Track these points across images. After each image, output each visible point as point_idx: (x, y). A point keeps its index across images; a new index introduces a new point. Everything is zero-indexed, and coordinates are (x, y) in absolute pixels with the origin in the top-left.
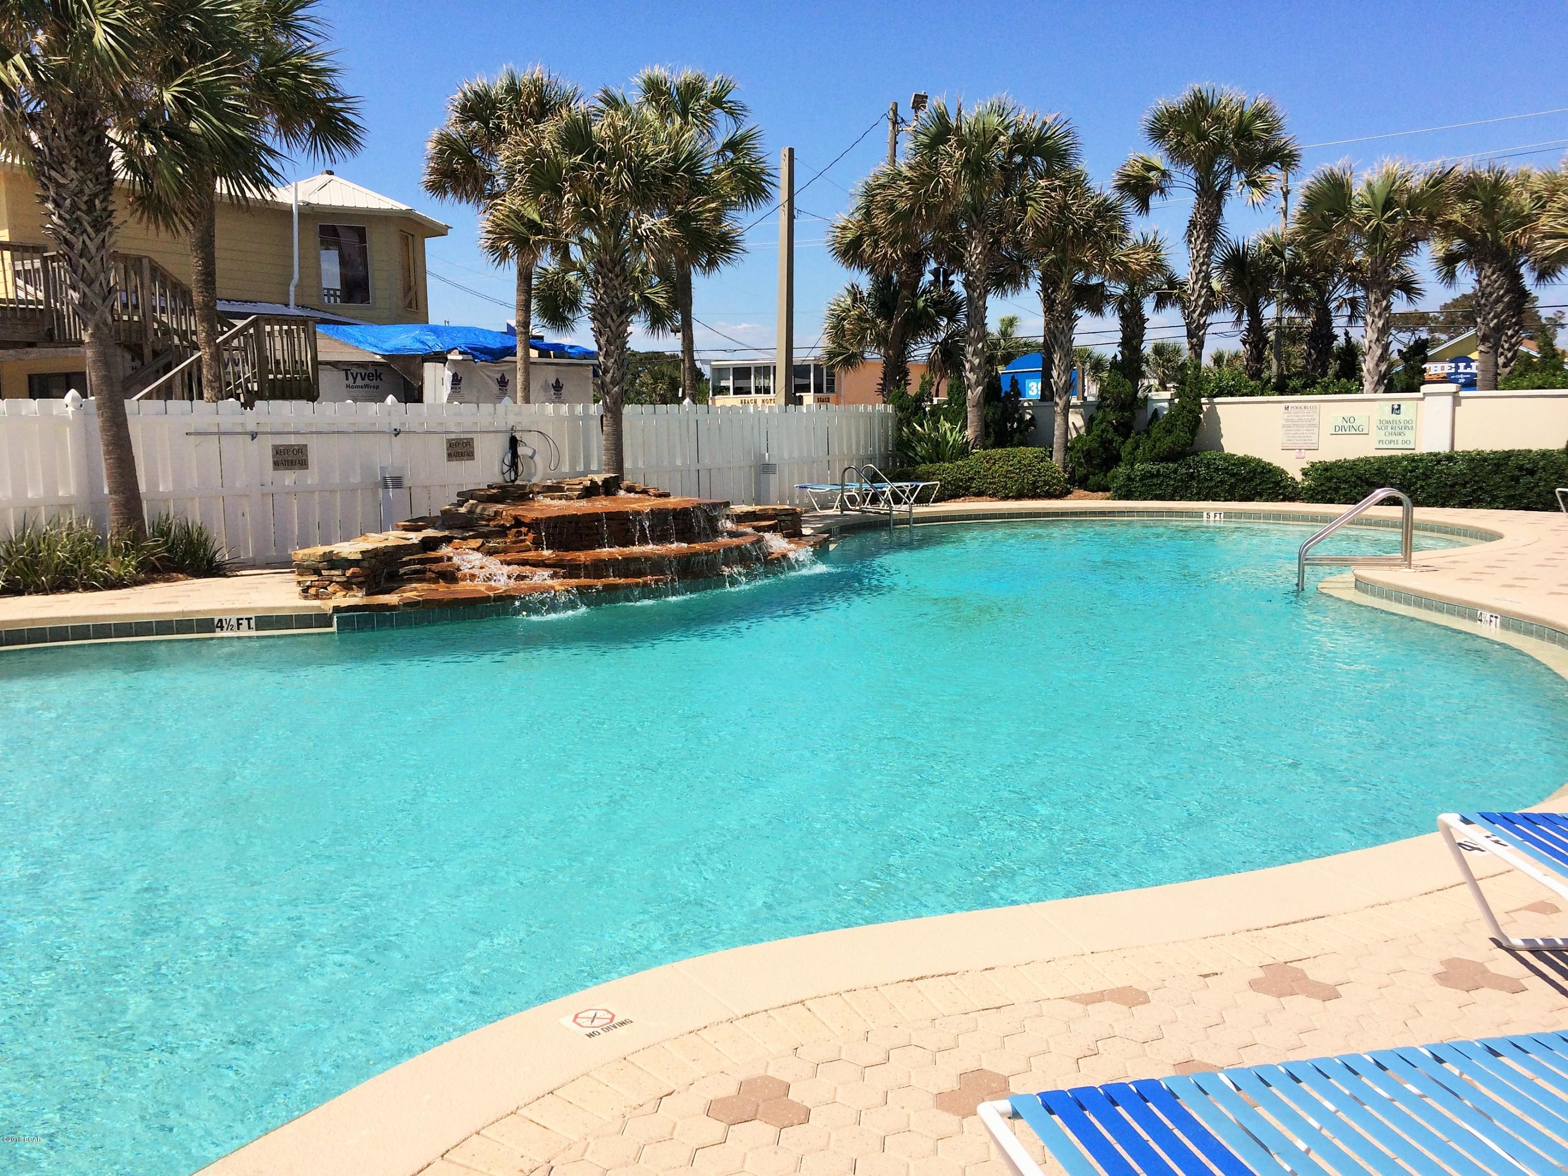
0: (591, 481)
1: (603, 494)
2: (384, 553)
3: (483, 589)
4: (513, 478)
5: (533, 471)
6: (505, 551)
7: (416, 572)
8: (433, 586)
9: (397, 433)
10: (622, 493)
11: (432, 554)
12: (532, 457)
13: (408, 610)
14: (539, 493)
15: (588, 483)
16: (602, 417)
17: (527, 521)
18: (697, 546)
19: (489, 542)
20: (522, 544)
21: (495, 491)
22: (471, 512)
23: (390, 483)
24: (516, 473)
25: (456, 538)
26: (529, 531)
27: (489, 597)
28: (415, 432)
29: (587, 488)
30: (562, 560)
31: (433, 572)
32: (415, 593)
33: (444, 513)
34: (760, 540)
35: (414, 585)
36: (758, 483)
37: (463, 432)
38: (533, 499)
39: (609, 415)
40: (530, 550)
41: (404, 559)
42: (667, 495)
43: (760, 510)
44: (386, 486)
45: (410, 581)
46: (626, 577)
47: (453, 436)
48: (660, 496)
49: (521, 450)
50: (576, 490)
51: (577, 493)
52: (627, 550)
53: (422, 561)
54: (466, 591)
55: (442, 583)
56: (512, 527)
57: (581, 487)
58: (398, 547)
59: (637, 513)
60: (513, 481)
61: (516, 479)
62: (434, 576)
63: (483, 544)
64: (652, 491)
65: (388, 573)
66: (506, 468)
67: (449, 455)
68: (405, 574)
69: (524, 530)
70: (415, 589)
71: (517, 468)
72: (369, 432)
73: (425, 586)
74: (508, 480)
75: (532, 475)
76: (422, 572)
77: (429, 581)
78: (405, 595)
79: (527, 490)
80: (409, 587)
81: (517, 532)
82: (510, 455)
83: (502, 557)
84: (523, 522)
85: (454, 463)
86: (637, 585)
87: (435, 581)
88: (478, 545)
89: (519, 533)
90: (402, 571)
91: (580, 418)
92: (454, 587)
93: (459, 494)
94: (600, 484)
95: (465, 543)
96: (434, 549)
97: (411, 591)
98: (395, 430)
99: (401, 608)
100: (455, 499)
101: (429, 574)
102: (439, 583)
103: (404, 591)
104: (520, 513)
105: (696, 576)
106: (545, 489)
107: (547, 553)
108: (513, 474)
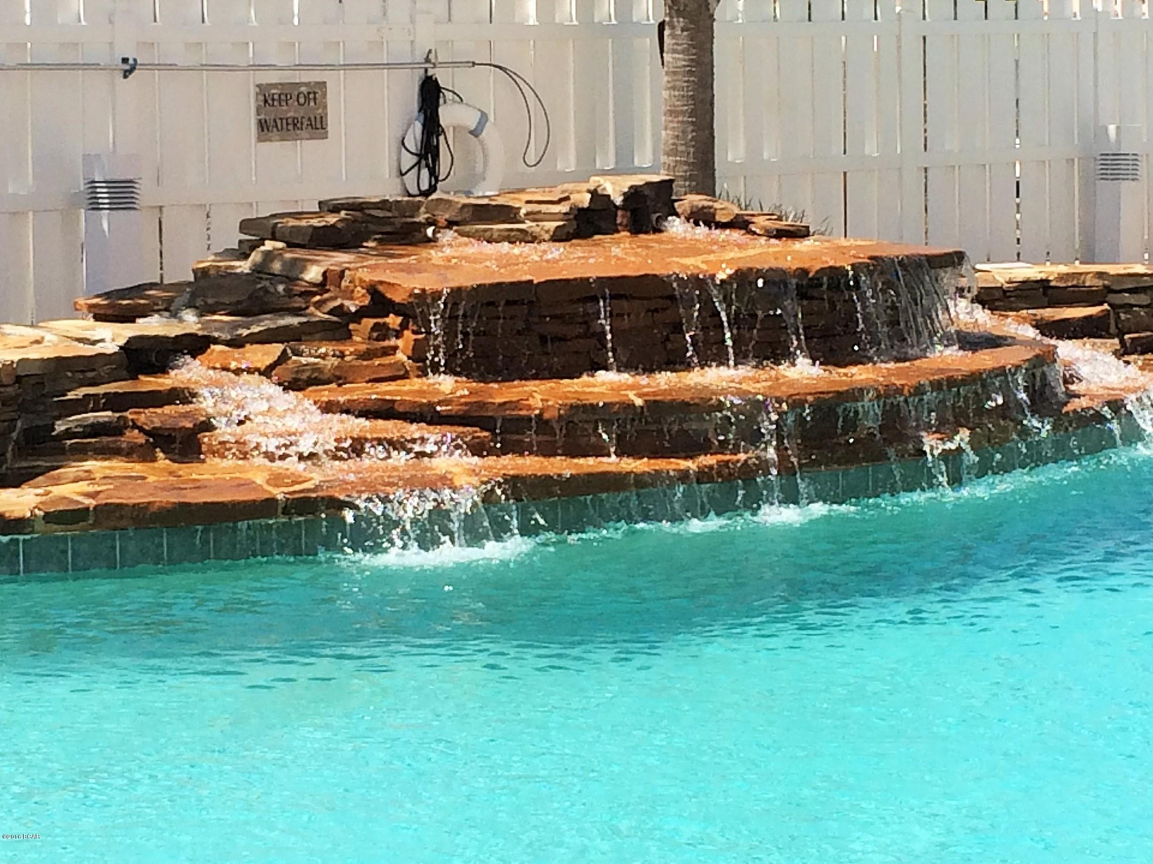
0: (594, 193)
1: (626, 228)
2: (19, 379)
3: (260, 479)
4: (425, 186)
5: (479, 167)
6: (339, 378)
7: (96, 430)
8: (138, 468)
9: (129, 68)
10: (676, 227)
11: (149, 383)
12: (475, 133)
13: (59, 531)
14: (450, 224)
15: (585, 200)
16: (661, 26)
17: (398, 297)
18: (859, 374)
19: (299, 354)
20: (387, 360)
21: (332, 219)
22: (259, 270)
23: (103, 194)
24: (433, 173)
25: (216, 341)
26: (404, 326)
27: (272, 501)
28: (172, 67)
29: (581, 210)
30: (482, 405)
31: (141, 430)
32: (83, 486)
33: (202, 274)
34: (1047, 358)
35: (90, 464)
36: (1089, 202)
37: (299, 67)
38: (434, 240)
39: (680, 22)
40: (406, 376)
41: (71, 396)
42: (800, 233)
43: (1062, 277)
44: (95, 206)
45: (82, 453)
46: (655, 454)
47: (273, 77)
48: (780, 234)
49: (447, 115)
50: (551, 217)
51: (552, 225)
52: (664, 380)
53: (115, 402)
54: (220, 486)
55: (162, 461)
56: (362, 313)
57: (564, 208)
58: (60, 363)
59: (699, 282)
60: (426, 194)
61: (432, 189)
62: (141, 439)
63: (283, 358)
64: (760, 223)
65: (25, 431)
66: (409, 161)
67: (263, 126)
68: (69, 434)
69: (393, 321)
70: (88, 477)
71: (436, 157)
72: (61, 66)
73: (117, 466)
74: (414, 190)
75: (476, 178)
76: (115, 429)
77: (130, 453)
78: (58, 491)
79: (421, 218)
80: (72, 470)
81: (376, 327)
82: (418, 127)
83: (327, 393)
84: (391, 302)
85: (276, 145)
86: (684, 476)
87: (145, 454)
88: (269, 361)
89: (382, 332)
90: (60, 427)
91: (606, 30)
92: (192, 472)
93: (245, 225)
94: (618, 200)
95: (236, 353)
96: (162, 369)
97: (76, 480)
98: (125, 60)
99: (40, 526)
100: (233, 238)
101: (134, 437)
102: (154, 459)
103: (57, 482)
104: (387, 277)
105: (850, 456)
106: (467, 215)
107: (446, 384)
108: (425, 173)
